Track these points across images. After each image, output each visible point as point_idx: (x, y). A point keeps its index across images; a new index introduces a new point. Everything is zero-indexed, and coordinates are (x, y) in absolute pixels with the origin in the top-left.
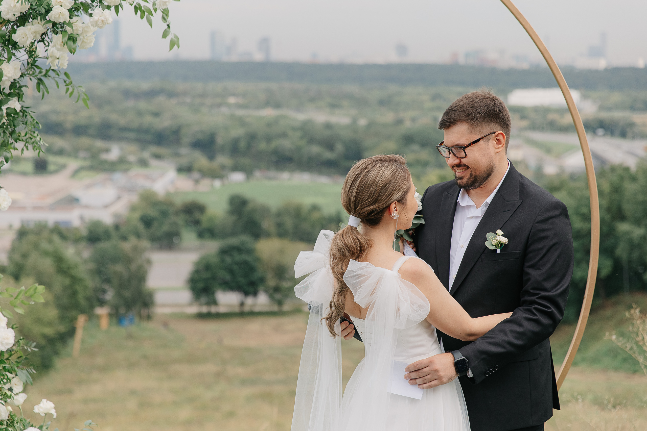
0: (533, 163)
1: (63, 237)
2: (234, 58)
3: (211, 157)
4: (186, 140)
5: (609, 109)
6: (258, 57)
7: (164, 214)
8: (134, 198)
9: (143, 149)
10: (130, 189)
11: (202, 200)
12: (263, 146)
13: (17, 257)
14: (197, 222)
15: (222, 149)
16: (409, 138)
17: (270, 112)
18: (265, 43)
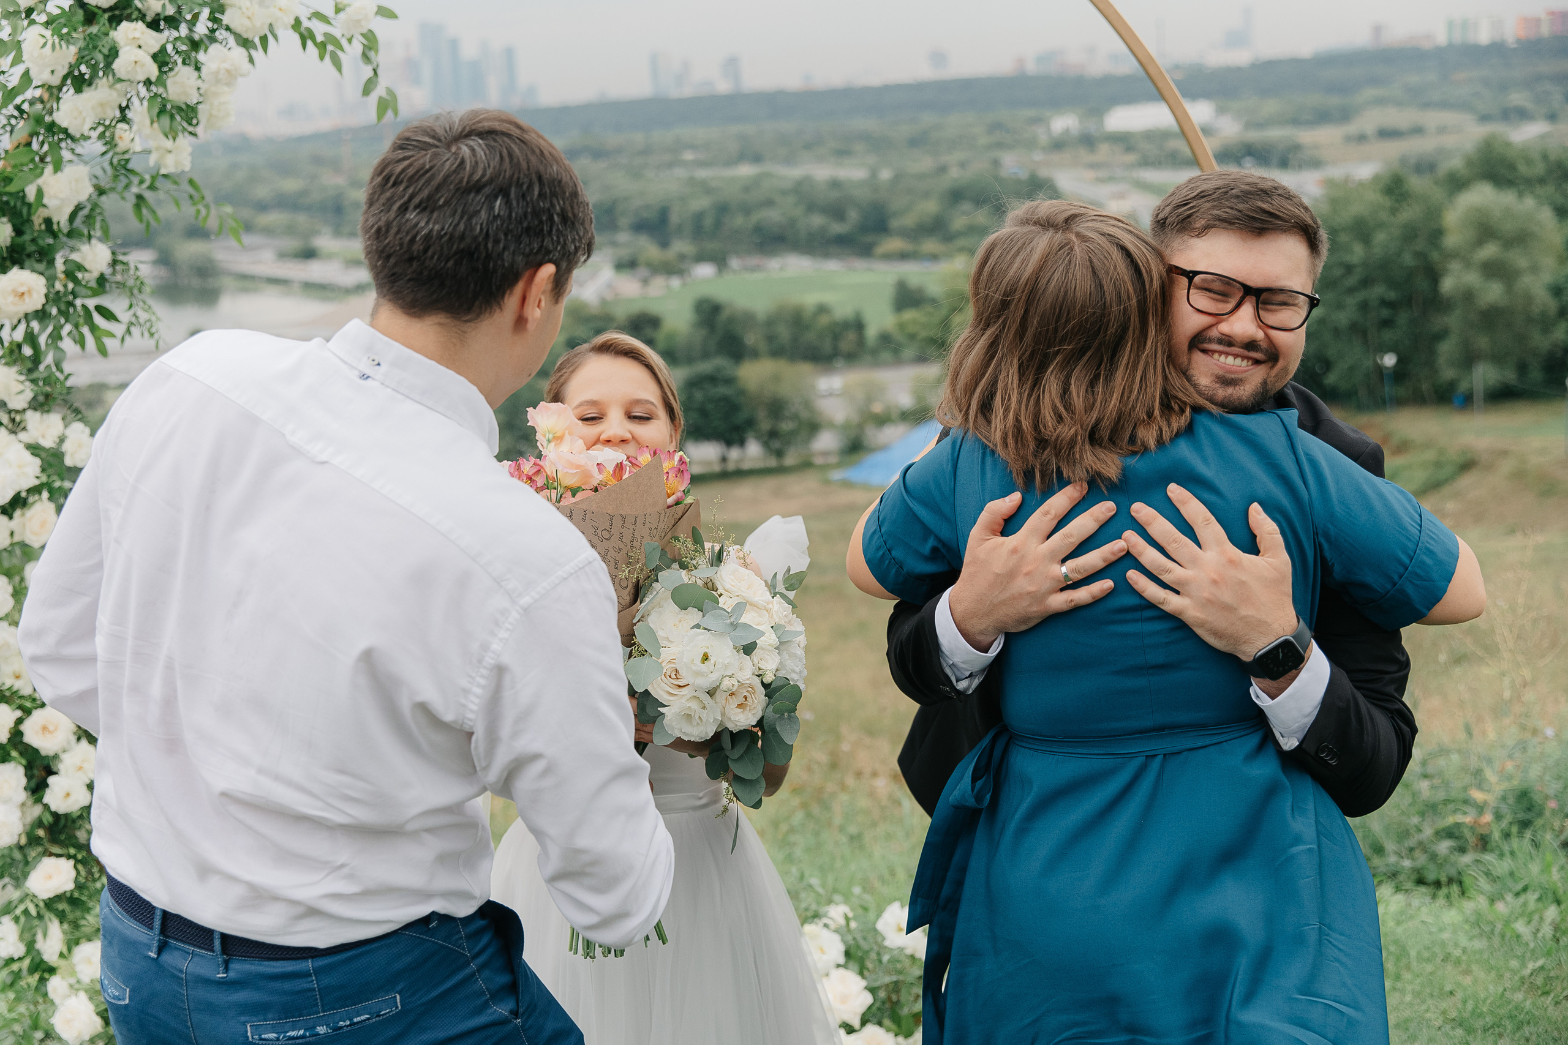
2: (687, 91)
3: (664, 244)
4: (624, 222)
5: (1260, 125)
6: (723, 86)
11: (654, 308)
12: (739, 221)
15: (679, 229)
16: (956, 196)
17: (746, 170)
18: (732, 65)
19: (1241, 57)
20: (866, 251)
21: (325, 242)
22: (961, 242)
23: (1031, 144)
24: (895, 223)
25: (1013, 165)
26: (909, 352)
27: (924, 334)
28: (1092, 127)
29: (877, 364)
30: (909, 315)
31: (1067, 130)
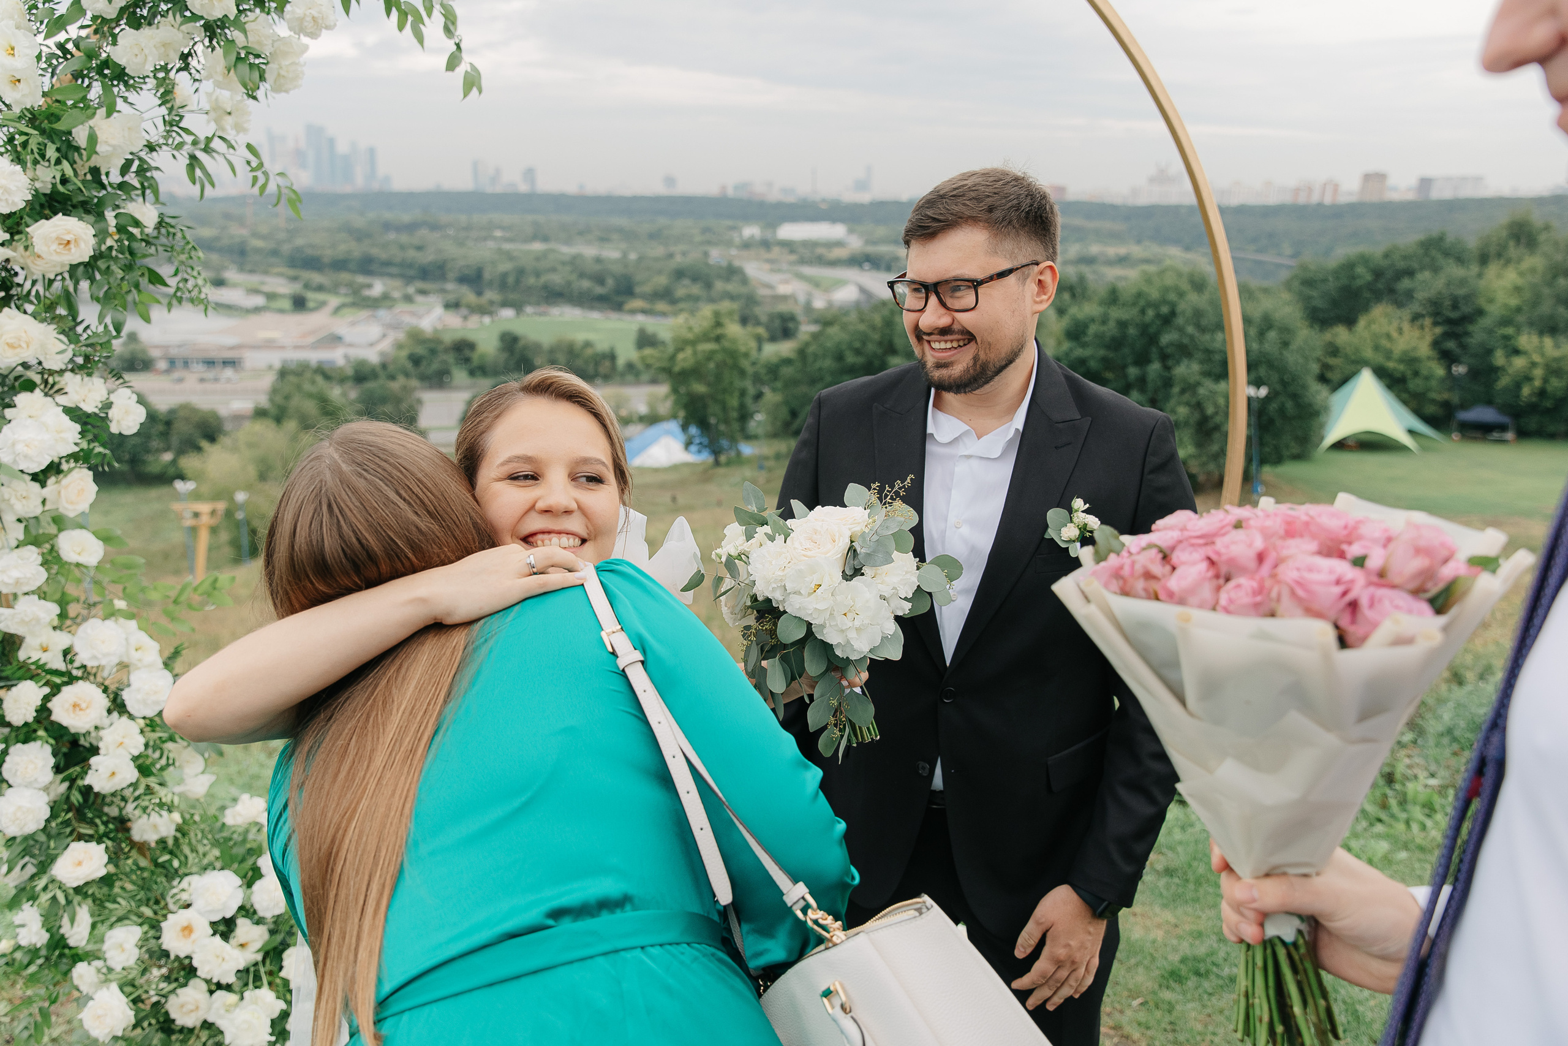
0: (802, 298)
1: (327, 377)
2: (499, 189)
3: (479, 293)
4: (451, 275)
5: (875, 243)
6: (523, 188)
7: (433, 352)
8: (401, 336)
9: (407, 284)
10: (395, 327)
11: (471, 337)
12: (532, 281)
13: (279, 399)
14: (467, 360)
15: (490, 283)
16: (679, 274)
17: (538, 246)
18: (529, 174)
19: (865, 198)
20: (618, 307)
21: (231, 275)
22: (681, 305)
23: (729, 244)
24: (638, 290)
25: (716, 256)
26: (645, 377)
27: (658, 365)
28: (768, 235)
29: (623, 383)
30: (648, 351)
31: (753, 236)
